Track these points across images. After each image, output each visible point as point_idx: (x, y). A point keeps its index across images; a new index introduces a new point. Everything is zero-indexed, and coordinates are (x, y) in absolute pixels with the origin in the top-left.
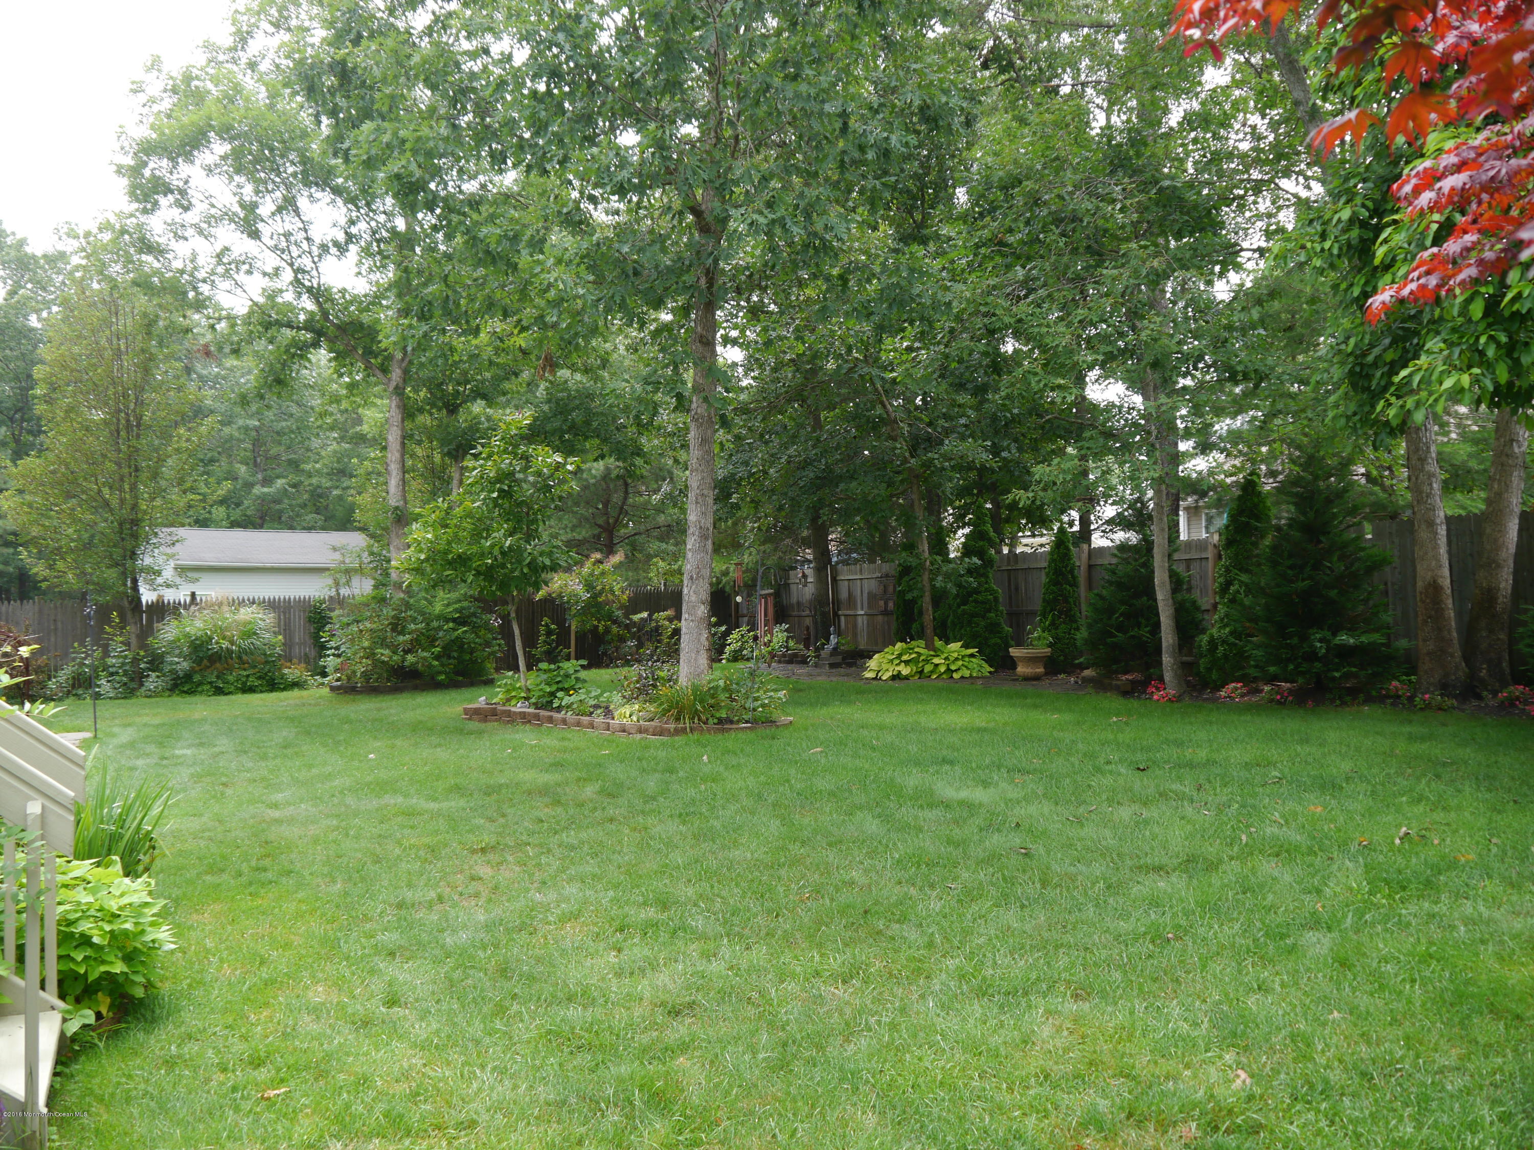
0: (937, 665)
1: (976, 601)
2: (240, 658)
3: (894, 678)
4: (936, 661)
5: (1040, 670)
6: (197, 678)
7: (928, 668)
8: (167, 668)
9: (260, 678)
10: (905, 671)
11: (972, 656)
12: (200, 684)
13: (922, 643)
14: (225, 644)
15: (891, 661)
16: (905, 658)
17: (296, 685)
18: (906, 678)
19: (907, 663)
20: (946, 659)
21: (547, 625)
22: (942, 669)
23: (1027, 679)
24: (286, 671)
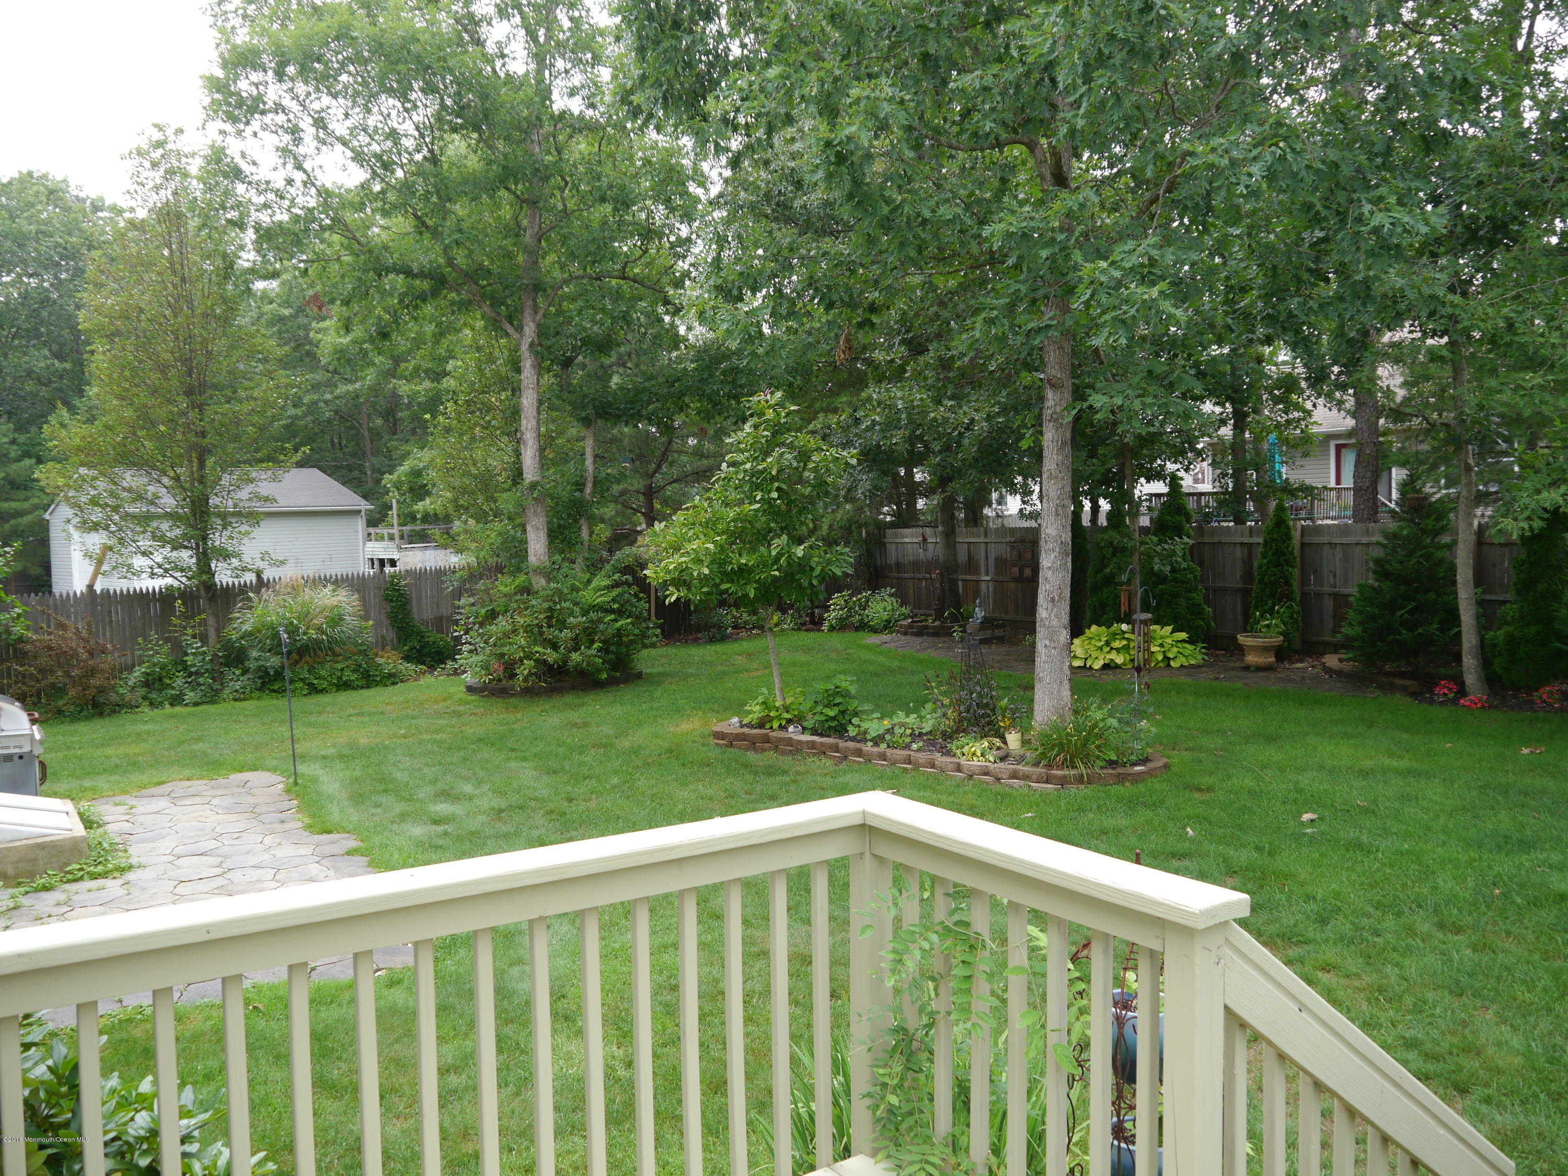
0: (1153, 653)
1: (1176, 580)
2: (331, 649)
3: (1106, 667)
5: (1271, 660)
6: (288, 674)
8: (252, 665)
9: (354, 671)
10: (1118, 660)
11: (1184, 641)
12: (291, 681)
14: (313, 634)
15: (1101, 648)
16: (1115, 645)
17: (392, 679)
18: (1121, 668)
19: (1118, 650)
22: (1159, 657)
23: (1259, 669)
24: (380, 660)
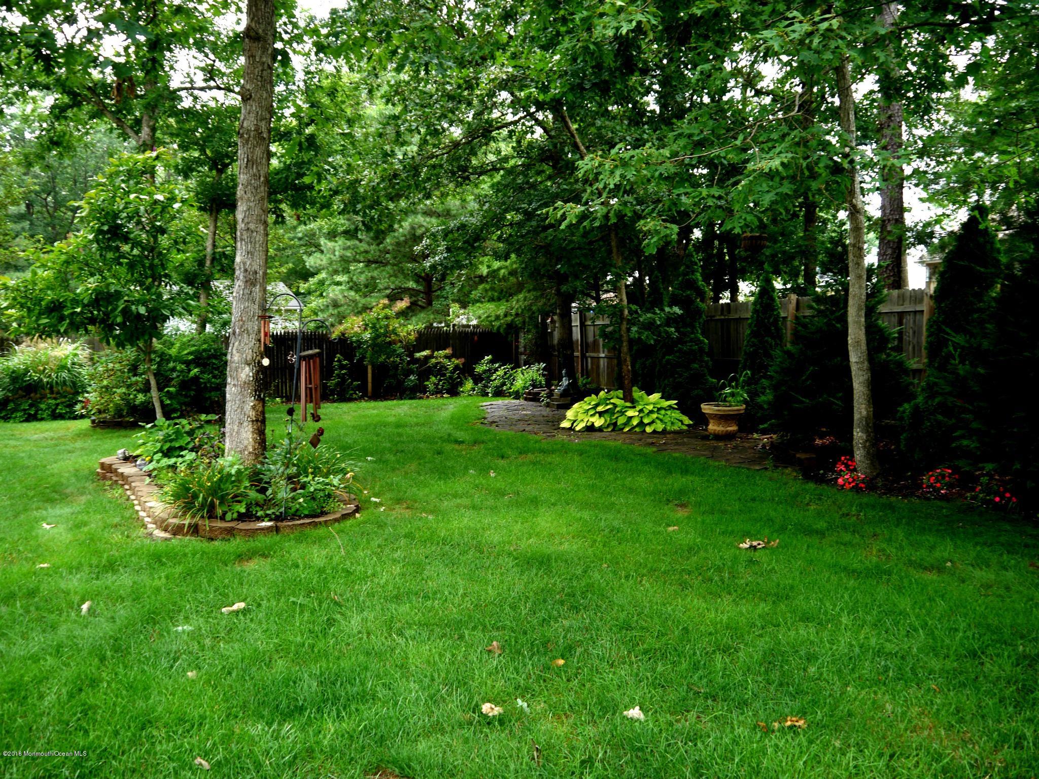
0: (631, 418)
1: (680, 351)
3: (588, 429)
4: (630, 413)
5: (733, 428)
6: (11, 405)
7: (621, 421)
10: (598, 422)
11: (670, 407)
12: (14, 410)
13: (620, 393)
14: (38, 377)
15: (587, 412)
16: (600, 409)
18: (600, 429)
19: (601, 414)
20: (641, 411)
21: (339, 361)
22: (635, 422)
23: (718, 437)
